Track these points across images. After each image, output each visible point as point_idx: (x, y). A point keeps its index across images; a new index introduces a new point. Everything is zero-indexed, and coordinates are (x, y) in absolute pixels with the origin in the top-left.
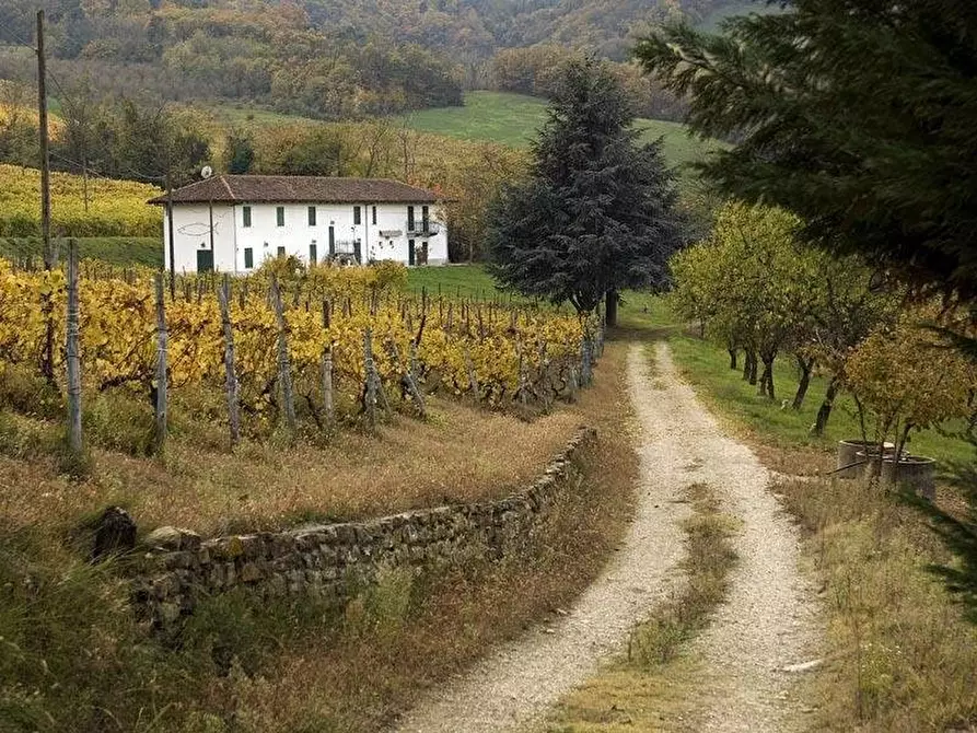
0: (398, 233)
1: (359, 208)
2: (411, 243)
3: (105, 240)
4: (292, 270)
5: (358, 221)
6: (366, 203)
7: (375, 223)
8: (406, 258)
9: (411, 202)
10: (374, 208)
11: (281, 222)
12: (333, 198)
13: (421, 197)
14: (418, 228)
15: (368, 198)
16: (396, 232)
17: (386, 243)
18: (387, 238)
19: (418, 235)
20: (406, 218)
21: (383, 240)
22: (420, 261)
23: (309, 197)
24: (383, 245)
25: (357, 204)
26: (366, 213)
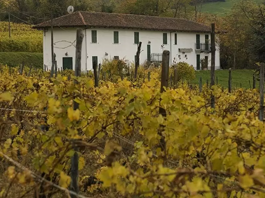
0: (190, 50)
1: (166, 34)
2: (198, 56)
3: (15, 53)
4: (120, 69)
5: (165, 42)
6: (171, 31)
7: (176, 44)
8: (195, 66)
9: (198, 32)
10: (176, 35)
11: (116, 41)
12: (150, 27)
13: (205, 29)
14: (203, 47)
15: (171, 28)
16: (189, 49)
17: (182, 56)
18: (184, 53)
19: (202, 52)
20: (195, 41)
21: (181, 54)
22: (203, 67)
23: (135, 26)
24: (181, 57)
25: (165, 31)
26: (171, 37)
